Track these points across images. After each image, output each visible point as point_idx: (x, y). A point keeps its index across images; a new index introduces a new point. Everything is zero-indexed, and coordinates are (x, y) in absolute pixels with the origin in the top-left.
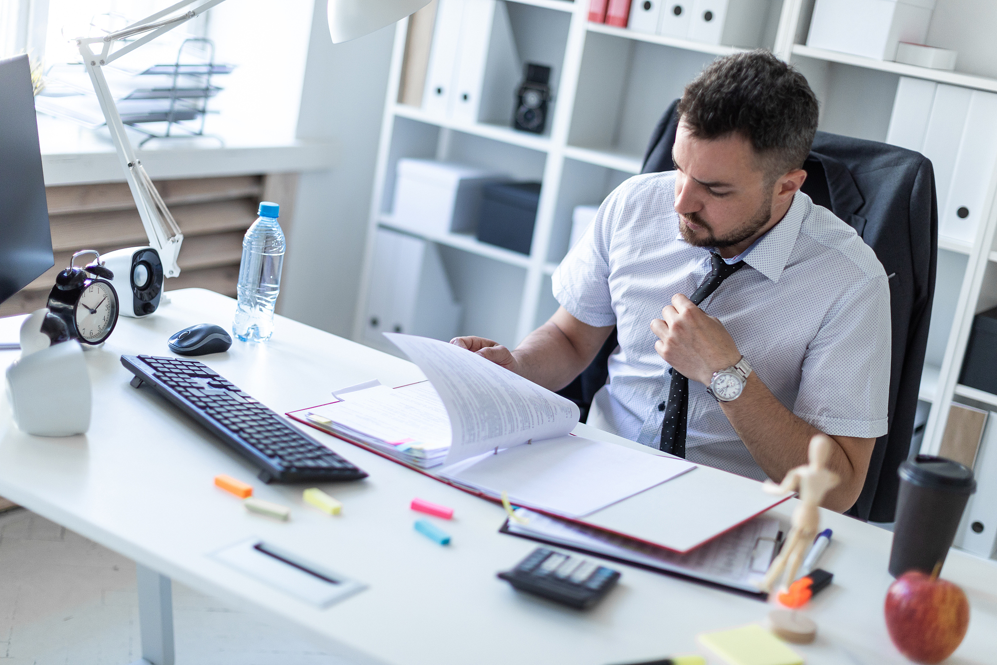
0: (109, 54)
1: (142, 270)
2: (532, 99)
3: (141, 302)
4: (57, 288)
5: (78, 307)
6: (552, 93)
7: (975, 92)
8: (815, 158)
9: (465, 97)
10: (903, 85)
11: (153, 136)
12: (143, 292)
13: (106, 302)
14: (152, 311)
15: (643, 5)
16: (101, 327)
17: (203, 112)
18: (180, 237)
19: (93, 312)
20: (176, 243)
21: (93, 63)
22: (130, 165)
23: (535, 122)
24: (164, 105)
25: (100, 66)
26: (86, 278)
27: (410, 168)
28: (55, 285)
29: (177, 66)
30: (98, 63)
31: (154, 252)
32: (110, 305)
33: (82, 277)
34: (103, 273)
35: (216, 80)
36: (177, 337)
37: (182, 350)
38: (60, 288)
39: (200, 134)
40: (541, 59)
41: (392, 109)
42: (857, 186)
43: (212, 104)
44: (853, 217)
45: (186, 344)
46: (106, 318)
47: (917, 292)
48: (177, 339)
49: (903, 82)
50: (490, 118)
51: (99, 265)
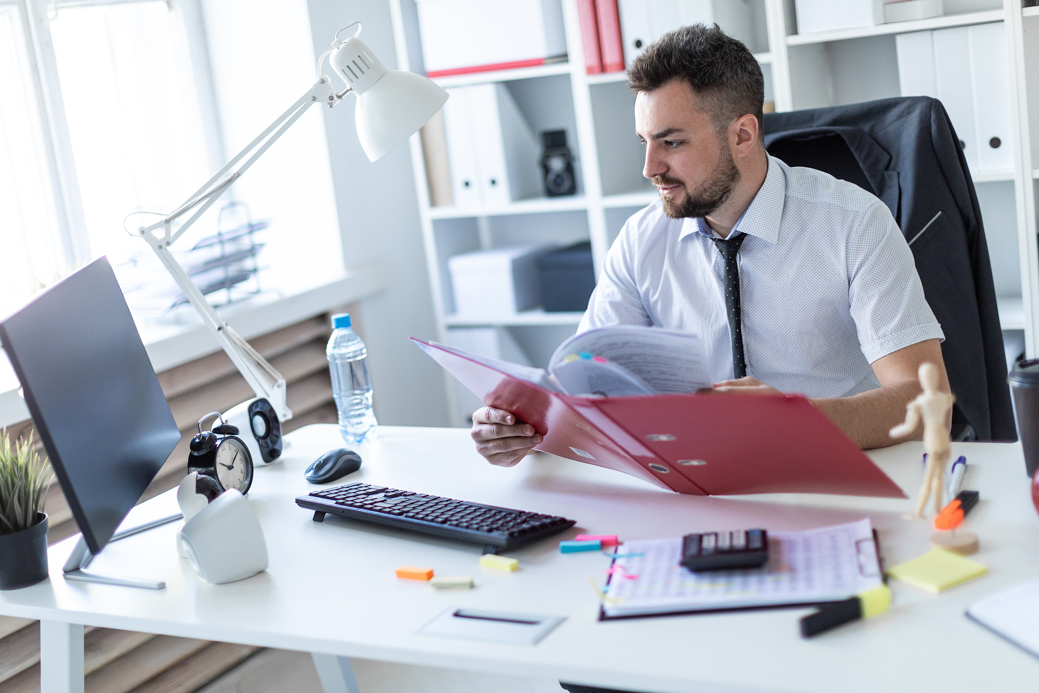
0: (172, 235)
1: (259, 420)
2: (557, 164)
3: (267, 450)
4: (194, 455)
5: (217, 467)
6: (574, 153)
7: (970, 28)
8: (832, 131)
9: (493, 182)
10: (901, 43)
11: (217, 307)
12: (266, 440)
13: (239, 456)
14: (279, 455)
15: (635, 44)
16: (241, 480)
17: (255, 270)
18: (282, 382)
19: (230, 468)
20: (280, 388)
21: (160, 247)
22: (220, 329)
23: (566, 185)
24: (218, 274)
25: (166, 249)
26: (216, 439)
27: (461, 265)
28: (191, 452)
29: (220, 235)
30: (164, 245)
31: (264, 401)
32: (243, 458)
33: (212, 439)
34: (229, 431)
35: (258, 237)
36: (312, 469)
37: (319, 479)
38: (195, 454)
39: (258, 292)
40: (553, 124)
41: (428, 214)
42: (880, 145)
43: (260, 260)
44: (885, 174)
45: (322, 472)
46: (243, 470)
47: (966, 223)
48: (312, 471)
49: (899, 40)
50: (523, 193)
51: (223, 424)
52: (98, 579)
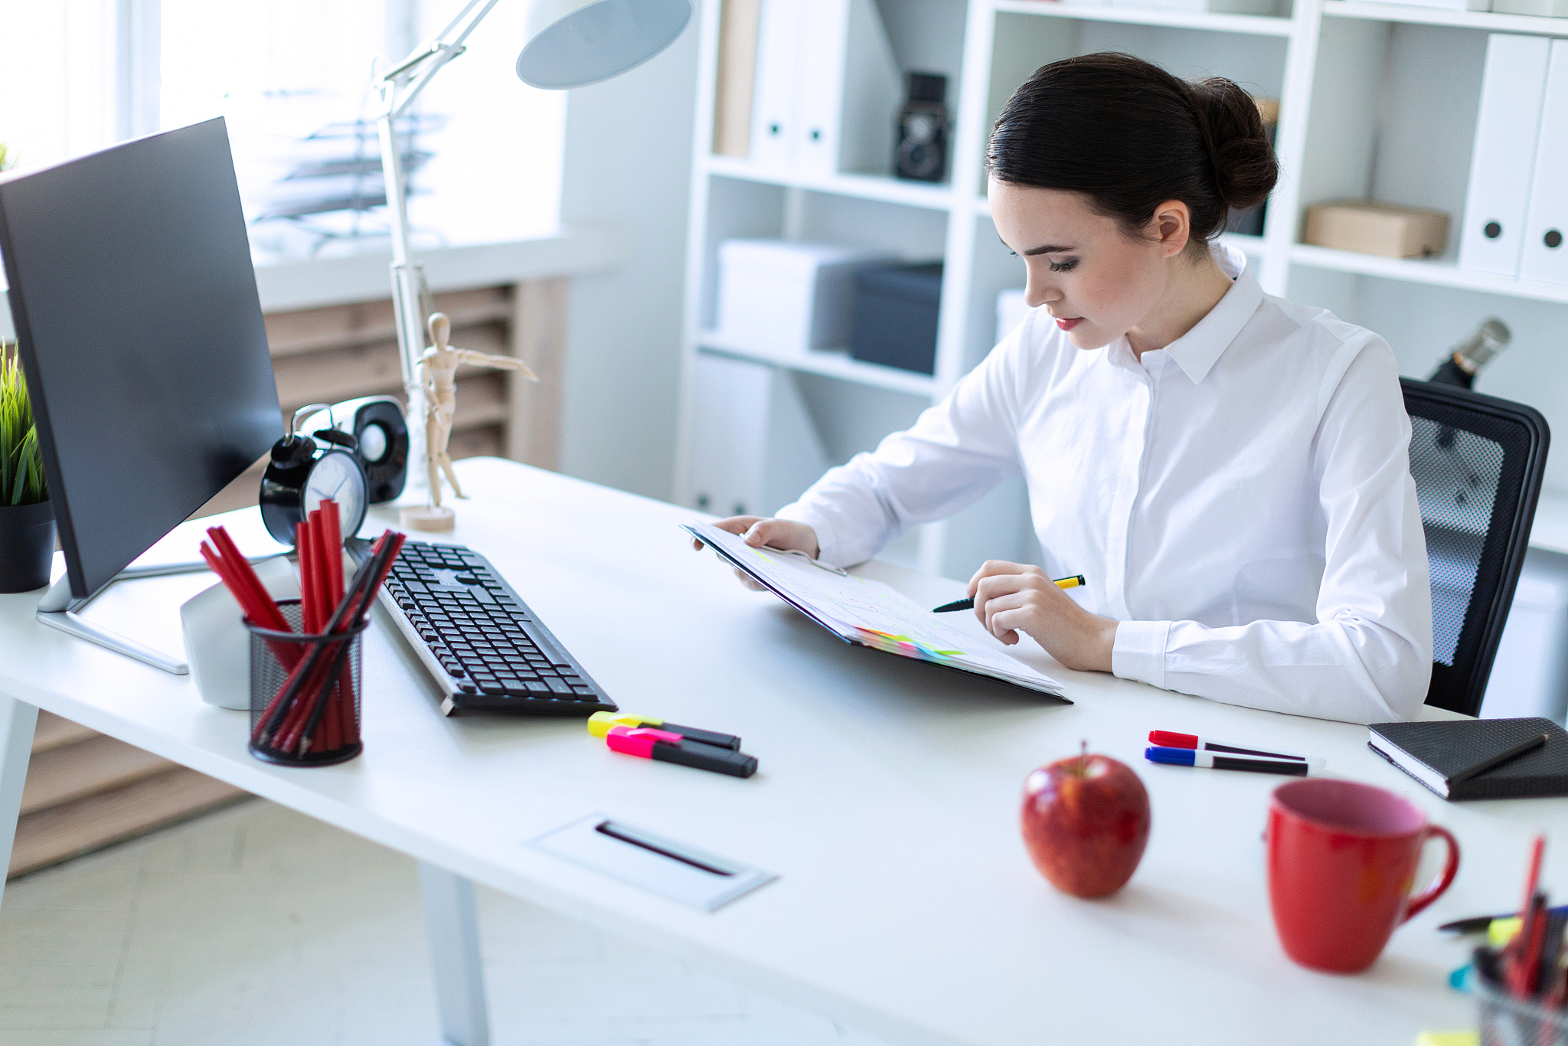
1: (374, 433)
2: (921, 128)
3: (378, 483)
4: (274, 467)
5: (307, 493)
6: (951, 116)
9: (816, 135)
10: (1496, 47)
11: (330, 236)
12: (378, 469)
13: (348, 486)
14: (395, 497)
17: (408, 193)
23: (928, 165)
24: (344, 185)
26: (316, 449)
27: (740, 256)
28: (272, 461)
29: (360, 123)
32: (355, 488)
33: (312, 447)
34: (341, 439)
35: (424, 142)
38: (278, 465)
40: (931, 64)
41: (705, 164)
46: (350, 508)
49: (1494, 42)
50: (859, 164)
51: (333, 427)
52: (95, 638)
